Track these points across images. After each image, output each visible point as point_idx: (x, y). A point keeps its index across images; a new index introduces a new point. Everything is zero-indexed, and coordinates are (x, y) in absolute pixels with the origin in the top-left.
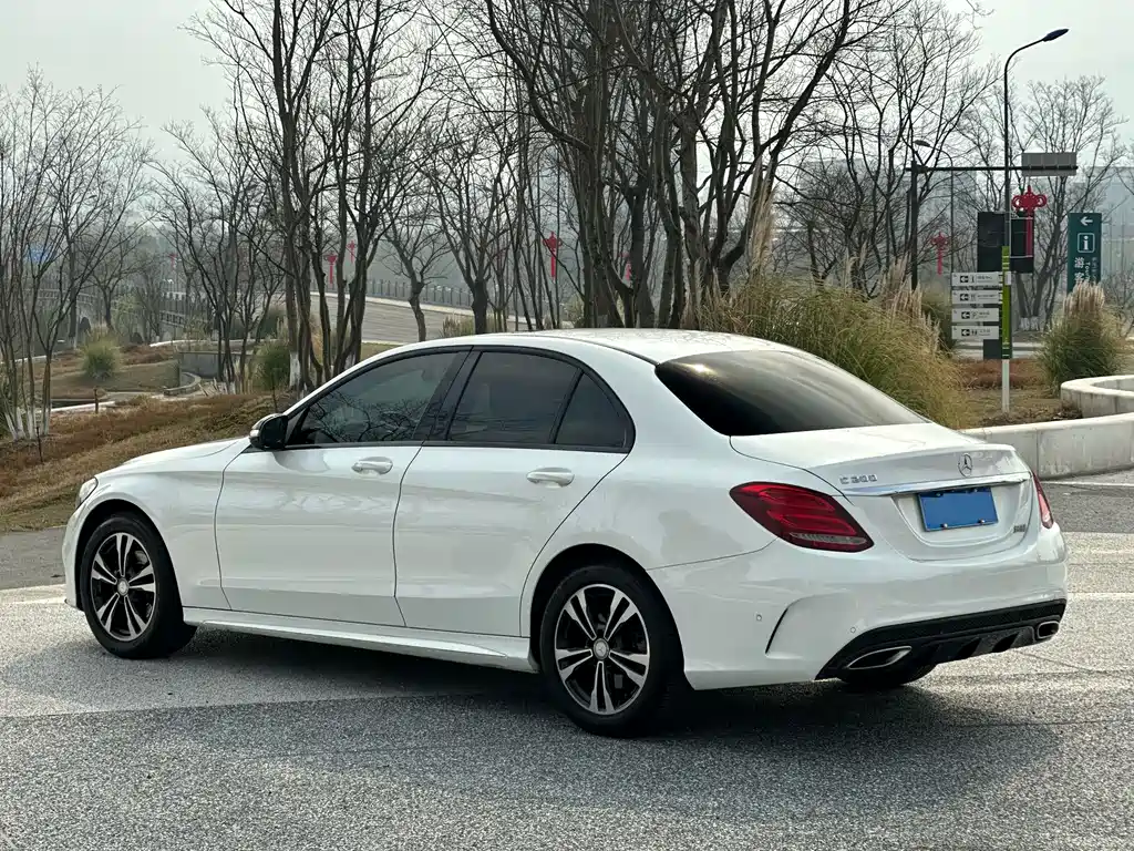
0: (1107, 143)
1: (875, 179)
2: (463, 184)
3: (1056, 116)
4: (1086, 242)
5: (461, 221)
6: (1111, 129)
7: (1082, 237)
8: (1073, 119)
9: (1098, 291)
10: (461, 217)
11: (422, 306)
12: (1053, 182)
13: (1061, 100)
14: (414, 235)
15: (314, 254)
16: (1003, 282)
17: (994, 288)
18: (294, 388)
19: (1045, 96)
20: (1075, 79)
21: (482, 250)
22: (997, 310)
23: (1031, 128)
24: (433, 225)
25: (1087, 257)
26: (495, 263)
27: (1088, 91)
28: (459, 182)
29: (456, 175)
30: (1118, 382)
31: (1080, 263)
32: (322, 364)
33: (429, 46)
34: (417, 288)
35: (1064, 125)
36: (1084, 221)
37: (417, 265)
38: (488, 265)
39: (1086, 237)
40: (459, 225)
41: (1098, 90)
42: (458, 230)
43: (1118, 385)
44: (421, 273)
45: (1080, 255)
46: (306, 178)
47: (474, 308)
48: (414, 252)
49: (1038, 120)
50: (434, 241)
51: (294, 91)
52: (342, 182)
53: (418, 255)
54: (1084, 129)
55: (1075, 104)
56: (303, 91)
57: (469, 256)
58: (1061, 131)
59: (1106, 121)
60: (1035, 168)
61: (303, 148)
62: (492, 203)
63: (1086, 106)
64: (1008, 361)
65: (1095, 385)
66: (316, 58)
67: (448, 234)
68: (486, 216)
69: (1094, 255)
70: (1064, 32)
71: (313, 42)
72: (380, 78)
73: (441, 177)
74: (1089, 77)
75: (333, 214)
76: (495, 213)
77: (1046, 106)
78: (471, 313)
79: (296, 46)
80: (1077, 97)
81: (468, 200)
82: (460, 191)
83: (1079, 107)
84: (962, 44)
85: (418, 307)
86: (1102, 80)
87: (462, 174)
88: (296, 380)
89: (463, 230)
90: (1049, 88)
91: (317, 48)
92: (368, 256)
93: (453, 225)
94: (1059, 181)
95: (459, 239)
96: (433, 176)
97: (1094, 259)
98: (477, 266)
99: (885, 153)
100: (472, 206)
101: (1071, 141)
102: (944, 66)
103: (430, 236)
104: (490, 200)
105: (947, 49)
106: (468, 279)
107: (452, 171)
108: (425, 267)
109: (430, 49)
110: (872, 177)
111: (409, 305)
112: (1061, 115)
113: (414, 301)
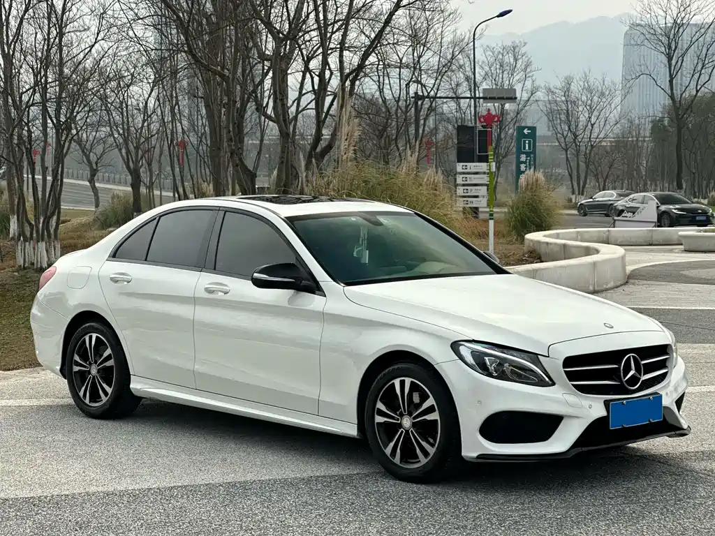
0: (528, 84)
1: (398, 102)
2: (124, 105)
3: (498, 67)
4: (527, 145)
5: (123, 129)
6: (531, 74)
7: (525, 141)
8: (508, 68)
9: (540, 175)
10: (123, 126)
11: (97, 185)
12: (497, 108)
13: (500, 56)
14: (91, 138)
15: (27, 149)
16: (490, 170)
17: (484, 173)
18: (13, 239)
19: (491, 54)
20: (509, 44)
21: (137, 148)
22: (486, 187)
23: (483, 73)
24: (105, 130)
25: (528, 154)
26: (147, 156)
27: (516, 50)
28: (121, 103)
29: (119, 99)
30: (558, 234)
31: (523, 158)
32: (33, 223)
33: (102, 11)
34: (94, 173)
35: (503, 72)
36: (526, 131)
37: (93, 158)
38: (142, 158)
39: (527, 142)
40: (121, 132)
41: (523, 50)
42: (121, 135)
43: (557, 236)
44: (96, 163)
45: (523, 153)
46: (21, 98)
47: (132, 185)
48: (91, 149)
49: (487, 68)
50: (104, 143)
51: (11, 38)
52: (44, 101)
53: (94, 151)
54: (515, 74)
55: (509, 59)
56: (18, 38)
57: (128, 152)
58: (501, 76)
59: (528, 70)
60: (491, 98)
61: (19, 77)
62: (144, 117)
63: (516, 60)
64: (493, 221)
65: (545, 236)
66: (26, 17)
67: (114, 137)
68: (140, 125)
69: (532, 153)
70: (509, 11)
71: (24, 6)
72: (69, 32)
73: (109, 100)
74: (517, 42)
75: (38, 122)
76: (146, 124)
77: (492, 60)
78: (130, 189)
79: (13, 8)
80: (510, 55)
81: (127, 115)
82: (122, 109)
83: (512, 60)
84: (451, 16)
85: (95, 186)
86: (525, 44)
87: (124, 99)
88: (14, 234)
89: (124, 135)
90: (493, 49)
91: (26, 10)
92: (65, 151)
93: (118, 131)
94: (500, 106)
95: (121, 141)
96: (104, 98)
97: (532, 156)
98: (134, 159)
99: (403, 86)
100: (130, 120)
101: (507, 82)
102: (440, 30)
103: (102, 139)
104: (142, 115)
105: (442, 20)
106: (128, 167)
107: (117, 96)
108: (98, 159)
109: (102, 14)
110: (396, 101)
111: (88, 183)
112: (501, 66)
113: (91, 181)
